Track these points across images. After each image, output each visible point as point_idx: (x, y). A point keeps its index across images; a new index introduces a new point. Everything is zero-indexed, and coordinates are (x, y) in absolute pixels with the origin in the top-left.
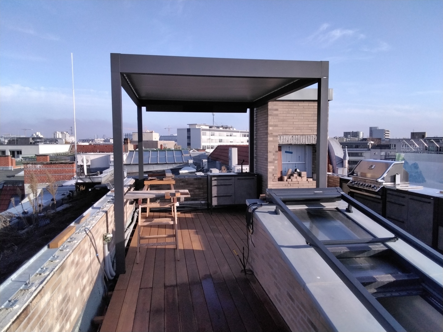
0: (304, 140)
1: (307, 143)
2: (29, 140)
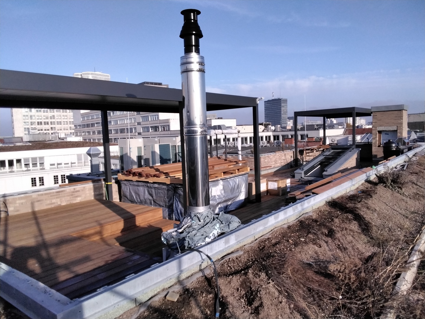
0: (390, 128)
1: (392, 130)
2: (314, 127)
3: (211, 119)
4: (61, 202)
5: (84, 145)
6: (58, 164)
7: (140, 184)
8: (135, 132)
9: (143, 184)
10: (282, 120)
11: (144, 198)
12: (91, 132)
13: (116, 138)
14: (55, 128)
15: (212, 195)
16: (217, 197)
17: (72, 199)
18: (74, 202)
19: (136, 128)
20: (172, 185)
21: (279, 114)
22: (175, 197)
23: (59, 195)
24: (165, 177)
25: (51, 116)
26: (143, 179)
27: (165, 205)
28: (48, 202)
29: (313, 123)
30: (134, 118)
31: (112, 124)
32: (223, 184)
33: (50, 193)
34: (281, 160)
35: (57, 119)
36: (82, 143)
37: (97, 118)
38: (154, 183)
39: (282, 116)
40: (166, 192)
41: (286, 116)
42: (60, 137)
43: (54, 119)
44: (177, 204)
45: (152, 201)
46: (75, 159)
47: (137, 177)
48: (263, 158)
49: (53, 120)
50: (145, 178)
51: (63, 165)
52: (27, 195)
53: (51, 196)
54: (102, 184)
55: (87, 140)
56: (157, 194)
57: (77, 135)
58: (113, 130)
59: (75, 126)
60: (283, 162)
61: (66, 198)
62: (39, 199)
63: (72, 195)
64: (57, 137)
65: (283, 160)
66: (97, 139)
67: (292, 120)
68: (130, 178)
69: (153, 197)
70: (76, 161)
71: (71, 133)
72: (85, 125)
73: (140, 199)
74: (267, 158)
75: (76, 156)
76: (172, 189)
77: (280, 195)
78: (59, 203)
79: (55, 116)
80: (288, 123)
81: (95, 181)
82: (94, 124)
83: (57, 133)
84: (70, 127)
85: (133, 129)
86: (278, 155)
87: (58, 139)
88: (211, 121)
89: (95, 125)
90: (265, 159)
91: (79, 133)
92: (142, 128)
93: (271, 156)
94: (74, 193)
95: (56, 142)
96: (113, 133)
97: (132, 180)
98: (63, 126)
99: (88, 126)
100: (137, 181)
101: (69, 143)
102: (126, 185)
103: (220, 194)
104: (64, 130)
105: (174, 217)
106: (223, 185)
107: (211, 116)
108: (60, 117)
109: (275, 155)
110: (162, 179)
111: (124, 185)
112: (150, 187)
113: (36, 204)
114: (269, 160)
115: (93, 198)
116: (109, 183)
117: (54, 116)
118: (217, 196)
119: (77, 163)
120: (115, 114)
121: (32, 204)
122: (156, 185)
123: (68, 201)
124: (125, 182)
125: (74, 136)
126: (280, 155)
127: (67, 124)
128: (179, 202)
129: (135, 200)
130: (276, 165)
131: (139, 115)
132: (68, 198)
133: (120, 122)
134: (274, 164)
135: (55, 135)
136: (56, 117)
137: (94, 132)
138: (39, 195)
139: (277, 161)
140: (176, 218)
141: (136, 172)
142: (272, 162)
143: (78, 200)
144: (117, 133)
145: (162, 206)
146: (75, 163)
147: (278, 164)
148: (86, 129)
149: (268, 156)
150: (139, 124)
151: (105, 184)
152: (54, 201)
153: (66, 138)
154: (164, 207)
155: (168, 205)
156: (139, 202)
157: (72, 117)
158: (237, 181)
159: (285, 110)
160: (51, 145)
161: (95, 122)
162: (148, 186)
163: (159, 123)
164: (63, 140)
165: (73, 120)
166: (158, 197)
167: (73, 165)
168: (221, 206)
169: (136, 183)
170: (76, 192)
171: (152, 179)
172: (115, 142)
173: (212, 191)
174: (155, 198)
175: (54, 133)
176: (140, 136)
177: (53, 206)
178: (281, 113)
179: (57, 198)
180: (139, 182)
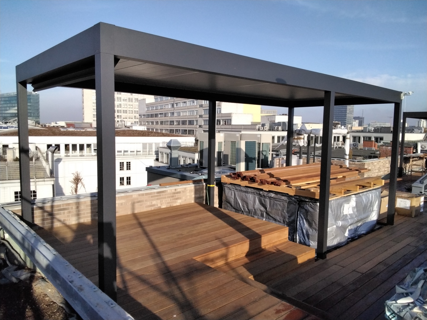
2: (390, 129)
3: (275, 115)
4: (161, 204)
5: (149, 134)
6: (125, 151)
7: (250, 190)
8: (197, 124)
9: (253, 190)
10: (348, 119)
11: (254, 208)
12: (155, 122)
13: (177, 130)
14: (121, 116)
15: (344, 214)
16: (349, 217)
17: (172, 201)
18: (175, 205)
19: (197, 120)
20: (295, 197)
21: (344, 113)
22: (299, 212)
23: (160, 195)
24: (287, 186)
25: (118, 104)
26: (255, 185)
27: (284, 222)
28: (148, 203)
29: (381, 125)
30: (196, 111)
31: (175, 115)
32: (356, 200)
33: (151, 194)
34: (385, 168)
35: (123, 108)
36: (147, 133)
37: (161, 109)
38: (270, 191)
39: (347, 115)
40: (286, 205)
41: (352, 115)
42: (126, 125)
43: (121, 107)
44: (301, 222)
45: (265, 213)
46: (140, 148)
47: (247, 182)
48: (367, 165)
49: (119, 109)
50: (258, 185)
51: (129, 153)
52: (128, 194)
53: (152, 197)
54: (203, 185)
55: (150, 129)
56: (273, 206)
57: (141, 125)
58: (175, 122)
59: (140, 115)
60: (387, 170)
61: (166, 199)
62: (139, 200)
63: (173, 197)
64: (123, 125)
65: (387, 168)
66: (160, 129)
67: (358, 121)
68: (238, 182)
69: (266, 208)
70: (141, 150)
71: (135, 122)
72: (149, 115)
73: (248, 208)
74: (371, 164)
75: (141, 145)
76: (295, 202)
77: (413, 216)
78: (159, 205)
79: (122, 104)
80: (354, 123)
81: (195, 182)
82: (158, 114)
83: (123, 121)
84: (135, 116)
85: (195, 121)
86: (382, 161)
87: (124, 127)
88: (275, 118)
89: (158, 116)
90: (369, 166)
91: (143, 122)
92: (203, 121)
93: (375, 162)
94: (175, 194)
95: (123, 129)
96: (175, 124)
97: (240, 185)
98: (128, 115)
99: (152, 116)
100: (246, 187)
101: (136, 132)
102: (231, 190)
103: (352, 213)
104: (129, 118)
105: (298, 237)
106: (356, 202)
107: (271, 111)
108: (126, 106)
109: (380, 162)
110: (283, 188)
111: (228, 189)
112: (264, 196)
113: (137, 205)
114: (373, 167)
115: (193, 201)
116: (211, 186)
117: (120, 105)
118: (348, 215)
119: (142, 152)
120: (179, 106)
121: (133, 204)
122: (273, 195)
123: (168, 203)
124: (230, 186)
125: (138, 125)
126: (384, 162)
127: (132, 113)
128: (304, 220)
129: (241, 209)
130: (380, 173)
131: (202, 108)
132: (169, 200)
133: (182, 113)
134: (378, 172)
135: (122, 123)
136: (123, 106)
137: (157, 123)
138: (139, 195)
139: (380, 169)
140: (300, 240)
141: (247, 176)
142: (376, 170)
143: (178, 203)
144: (179, 124)
145: (278, 220)
146: (140, 151)
147: (382, 173)
148: (150, 119)
149: (372, 163)
150: (201, 116)
151: (206, 185)
152: (154, 202)
153: (132, 126)
154: (281, 222)
155: (287, 221)
156: (246, 212)
157: (137, 107)
158: (370, 196)
159: (351, 110)
160: (119, 133)
161: (159, 113)
162: (259, 194)
163: (221, 117)
164: (129, 128)
165: (138, 110)
166: (274, 210)
167: (138, 153)
168: (351, 228)
169: (244, 189)
170: (177, 194)
171: (268, 187)
172: (177, 133)
173: (344, 208)
174: (270, 210)
175: (121, 121)
176: (201, 128)
177: (153, 208)
178: (346, 112)
179: (157, 199)
180: (248, 188)
